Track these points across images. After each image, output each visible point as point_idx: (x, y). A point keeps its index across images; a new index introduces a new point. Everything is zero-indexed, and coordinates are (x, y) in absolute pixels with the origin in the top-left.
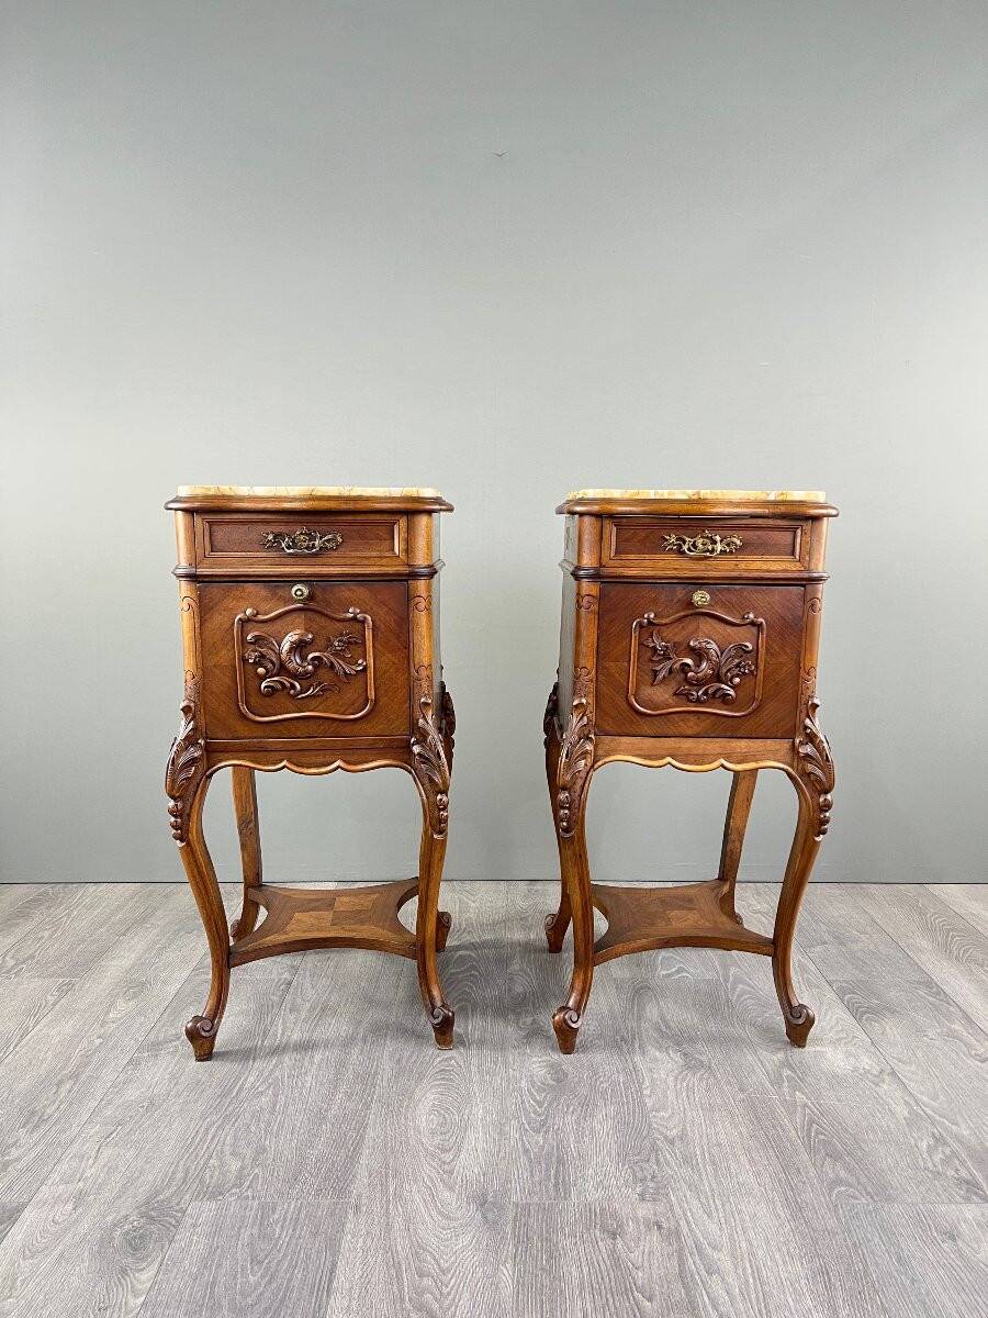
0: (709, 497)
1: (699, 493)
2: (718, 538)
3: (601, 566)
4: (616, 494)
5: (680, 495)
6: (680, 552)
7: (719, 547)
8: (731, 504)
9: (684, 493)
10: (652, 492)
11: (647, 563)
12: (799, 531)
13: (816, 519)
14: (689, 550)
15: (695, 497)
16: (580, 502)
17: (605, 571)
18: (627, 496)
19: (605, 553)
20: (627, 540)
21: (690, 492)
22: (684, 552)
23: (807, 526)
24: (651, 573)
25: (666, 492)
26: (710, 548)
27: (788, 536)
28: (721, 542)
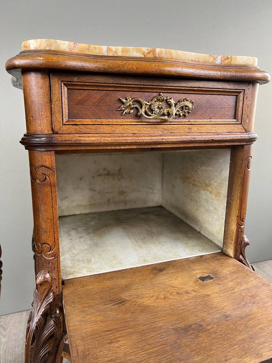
0: (164, 56)
1: (154, 51)
2: (173, 102)
3: (54, 132)
4: (64, 45)
5: (134, 52)
6: (138, 116)
7: (174, 111)
8: (186, 64)
9: (139, 51)
10: (105, 48)
11: (106, 129)
12: (241, 95)
13: (252, 82)
14: (146, 113)
15: (151, 56)
16: (25, 54)
17: (58, 138)
18: (76, 51)
19: (57, 117)
20: (81, 103)
21: (145, 49)
22: (141, 115)
23: (248, 89)
24: (109, 140)
25: (120, 48)
26: (165, 112)
27: (231, 100)
28: (176, 105)
